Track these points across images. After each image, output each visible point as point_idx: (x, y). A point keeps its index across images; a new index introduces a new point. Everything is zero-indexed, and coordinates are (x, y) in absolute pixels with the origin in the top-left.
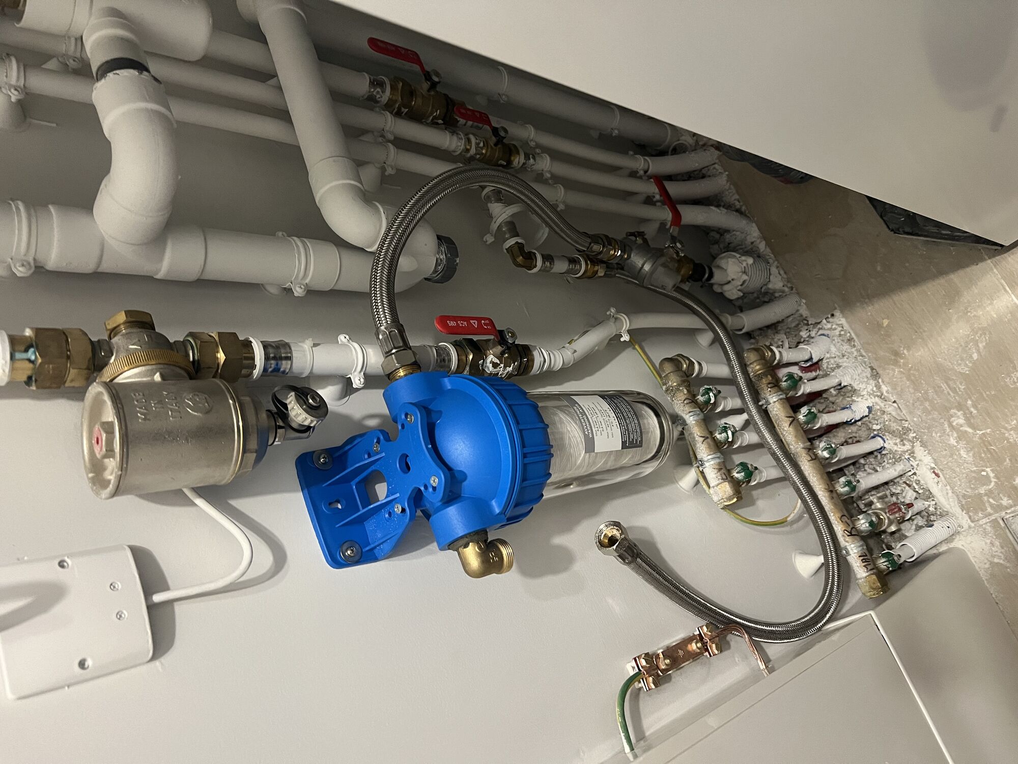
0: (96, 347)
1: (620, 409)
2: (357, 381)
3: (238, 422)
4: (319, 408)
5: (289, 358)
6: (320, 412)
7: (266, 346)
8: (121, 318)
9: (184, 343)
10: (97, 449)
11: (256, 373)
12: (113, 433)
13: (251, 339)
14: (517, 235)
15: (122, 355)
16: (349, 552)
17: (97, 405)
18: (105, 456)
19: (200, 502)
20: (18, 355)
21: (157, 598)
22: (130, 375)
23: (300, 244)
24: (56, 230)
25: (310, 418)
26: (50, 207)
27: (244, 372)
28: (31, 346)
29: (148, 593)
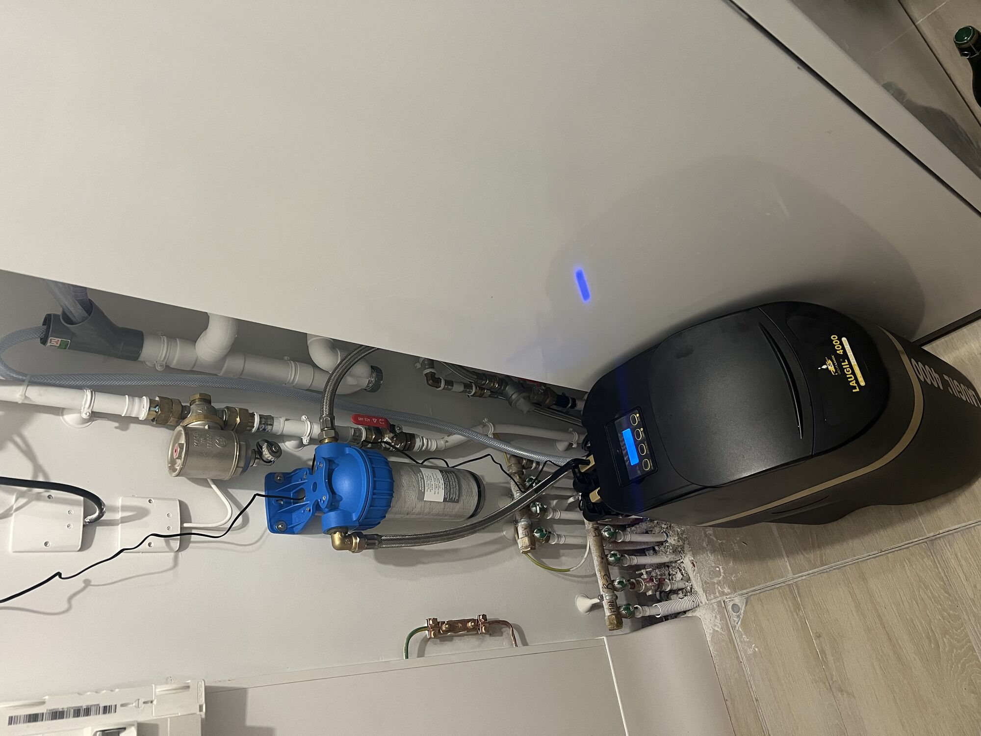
0: (184, 408)
2: (305, 441)
3: (236, 453)
4: (277, 452)
5: (272, 425)
6: (278, 454)
7: (261, 417)
8: (198, 396)
9: (223, 411)
10: (174, 455)
11: (254, 430)
12: (183, 449)
13: (255, 413)
14: (433, 368)
15: (194, 414)
16: (280, 526)
17: (179, 433)
18: (177, 458)
19: (213, 486)
20: (152, 409)
21: (186, 525)
22: (196, 424)
23: (293, 365)
24: (178, 349)
25: (271, 457)
26: (177, 339)
27: (248, 428)
28: (157, 406)
29: (182, 523)
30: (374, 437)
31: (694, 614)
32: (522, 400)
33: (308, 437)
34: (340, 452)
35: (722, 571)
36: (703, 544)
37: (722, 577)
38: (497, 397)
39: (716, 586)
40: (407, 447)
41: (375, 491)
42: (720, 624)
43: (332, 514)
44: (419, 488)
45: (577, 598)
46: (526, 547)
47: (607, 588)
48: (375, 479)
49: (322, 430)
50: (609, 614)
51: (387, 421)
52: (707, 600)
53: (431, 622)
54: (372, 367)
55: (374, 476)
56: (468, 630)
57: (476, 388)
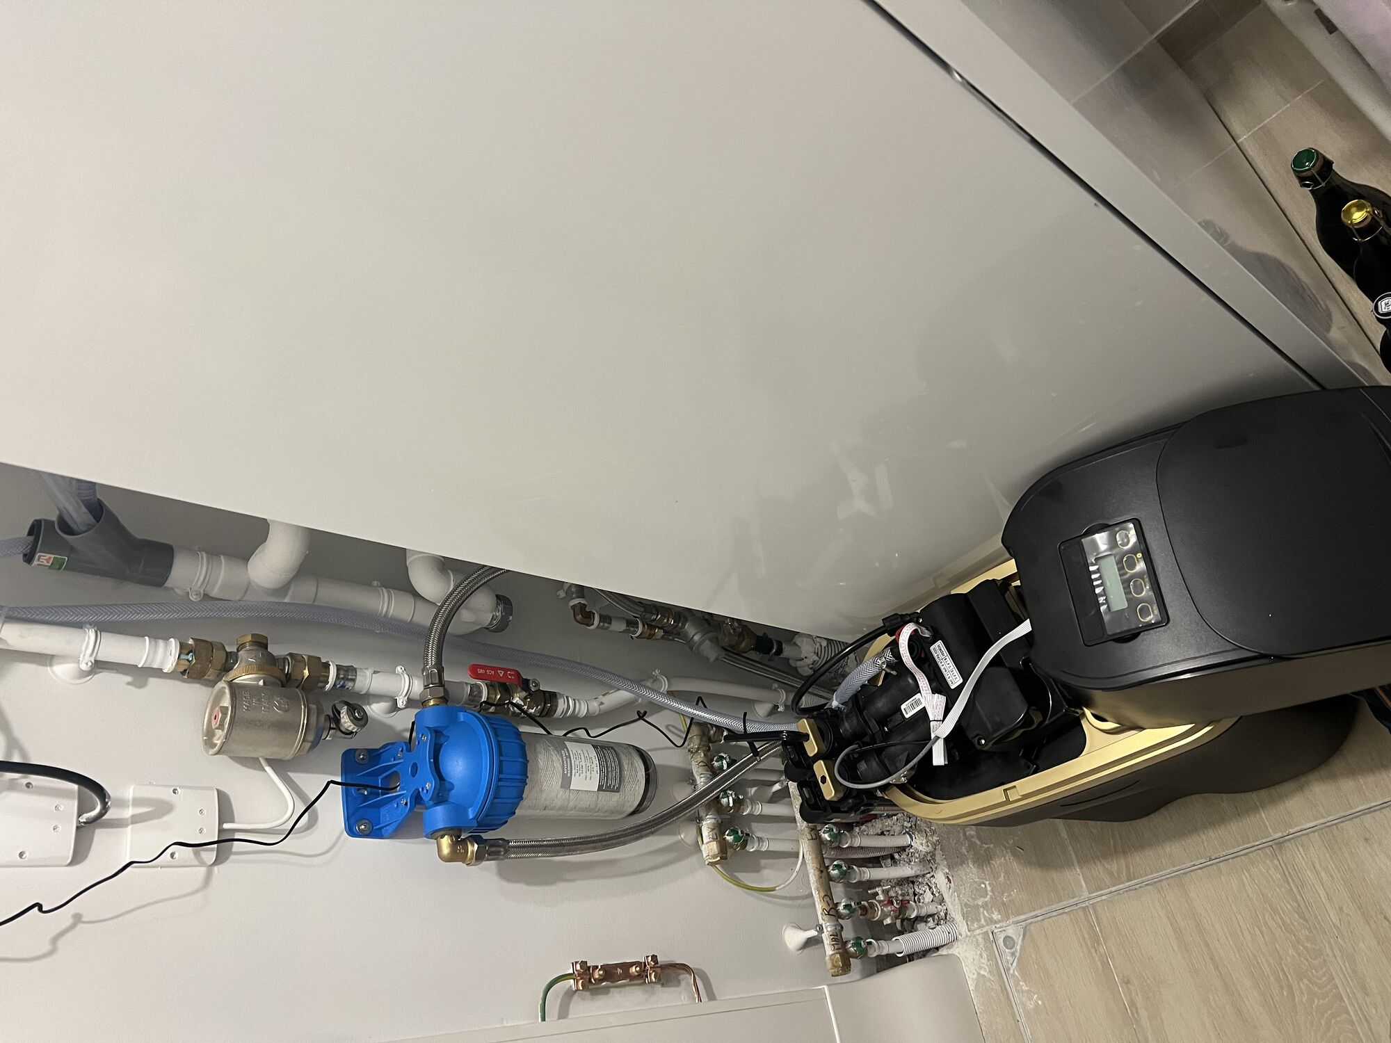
0: (229, 655)
1: (606, 759)
2: (401, 703)
3: (304, 721)
4: (362, 720)
5: (353, 680)
6: (362, 722)
7: (339, 668)
8: (249, 638)
9: (284, 659)
10: (213, 722)
11: (328, 687)
12: (226, 714)
13: (330, 663)
14: (583, 597)
15: (243, 664)
16: (363, 827)
17: (220, 695)
18: (217, 728)
19: (268, 769)
20: (183, 657)
21: (226, 826)
22: (245, 679)
23: (386, 595)
24: (223, 570)
25: (353, 726)
26: (222, 557)
27: (320, 685)
28: (191, 651)
29: (221, 823)
30: (498, 697)
31: (950, 952)
32: (707, 643)
33: (405, 696)
34: (452, 719)
35: (989, 888)
36: (961, 848)
37: (989, 897)
38: (673, 640)
39: (981, 910)
40: (546, 711)
41: (501, 776)
42: (987, 965)
43: (439, 809)
44: (564, 771)
45: (785, 929)
46: (715, 856)
47: (829, 914)
48: (502, 758)
49: (426, 687)
50: (831, 953)
51: (518, 674)
52: (969, 931)
53: (578, 967)
54: (497, 596)
55: (500, 754)
56: (632, 978)
57: (644, 626)
